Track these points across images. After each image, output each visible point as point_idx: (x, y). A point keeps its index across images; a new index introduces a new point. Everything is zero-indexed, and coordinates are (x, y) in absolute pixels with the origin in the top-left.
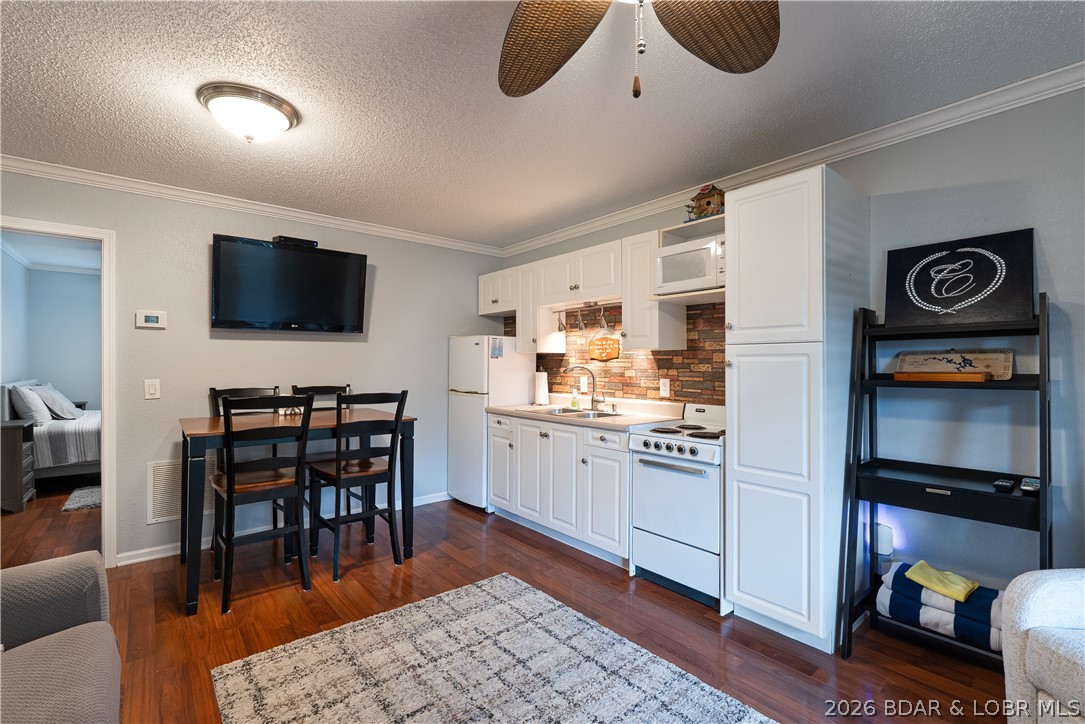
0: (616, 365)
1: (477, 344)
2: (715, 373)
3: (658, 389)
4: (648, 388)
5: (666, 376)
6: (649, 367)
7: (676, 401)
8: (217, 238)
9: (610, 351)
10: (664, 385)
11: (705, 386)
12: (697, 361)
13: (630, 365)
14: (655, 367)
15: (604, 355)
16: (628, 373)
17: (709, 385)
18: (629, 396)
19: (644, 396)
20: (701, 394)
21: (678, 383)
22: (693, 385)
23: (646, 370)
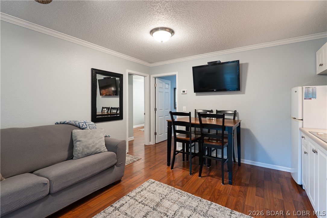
1: (296, 92)
8: (193, 68)
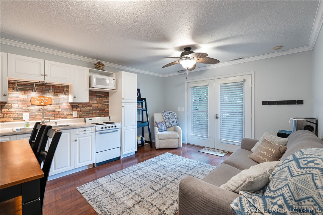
0: (50, 107)
2: (93, 109)
3: (73, 115)
4: (67, 115)
5: (76, 111)
6: (68, 108)
7: (79, 118)
9: (46, 102)
10: (75, 113)
11: (90, 113)
12: (87, 106)
13: (59, 107)
14: (71, 108)
15: (42, 103)
16: (57, 110)
17: (91, 112)
18: (58, 118)
19: (66, 118)
20: (89, 115)
21: (80, 112)
22: (86, 112)
23: (67, 109)
